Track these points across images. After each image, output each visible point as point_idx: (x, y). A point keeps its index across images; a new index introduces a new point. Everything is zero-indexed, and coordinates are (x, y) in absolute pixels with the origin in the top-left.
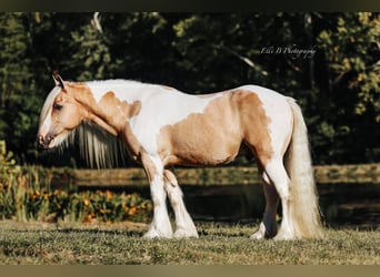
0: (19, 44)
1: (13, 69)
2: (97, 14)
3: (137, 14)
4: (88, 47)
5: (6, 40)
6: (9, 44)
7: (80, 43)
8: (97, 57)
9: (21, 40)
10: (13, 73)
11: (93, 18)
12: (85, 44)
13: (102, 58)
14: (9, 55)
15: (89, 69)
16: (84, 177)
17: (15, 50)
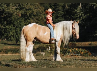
0: (62, 13)
1: (61, 19)
2: (81, 4)
3: (90, 4)
4: (78, 12)
5: (59, 12)
6: (60, 13)
7: (76, 12)
8: (80, 15)
9: (63, 12)
10: (61, 20)
11: (79, 5)
12: (77, 12)
13: (82, 15)
14: (60, 15)
15: (79, 18)
16: (78, 44)
17: (61, 14)
